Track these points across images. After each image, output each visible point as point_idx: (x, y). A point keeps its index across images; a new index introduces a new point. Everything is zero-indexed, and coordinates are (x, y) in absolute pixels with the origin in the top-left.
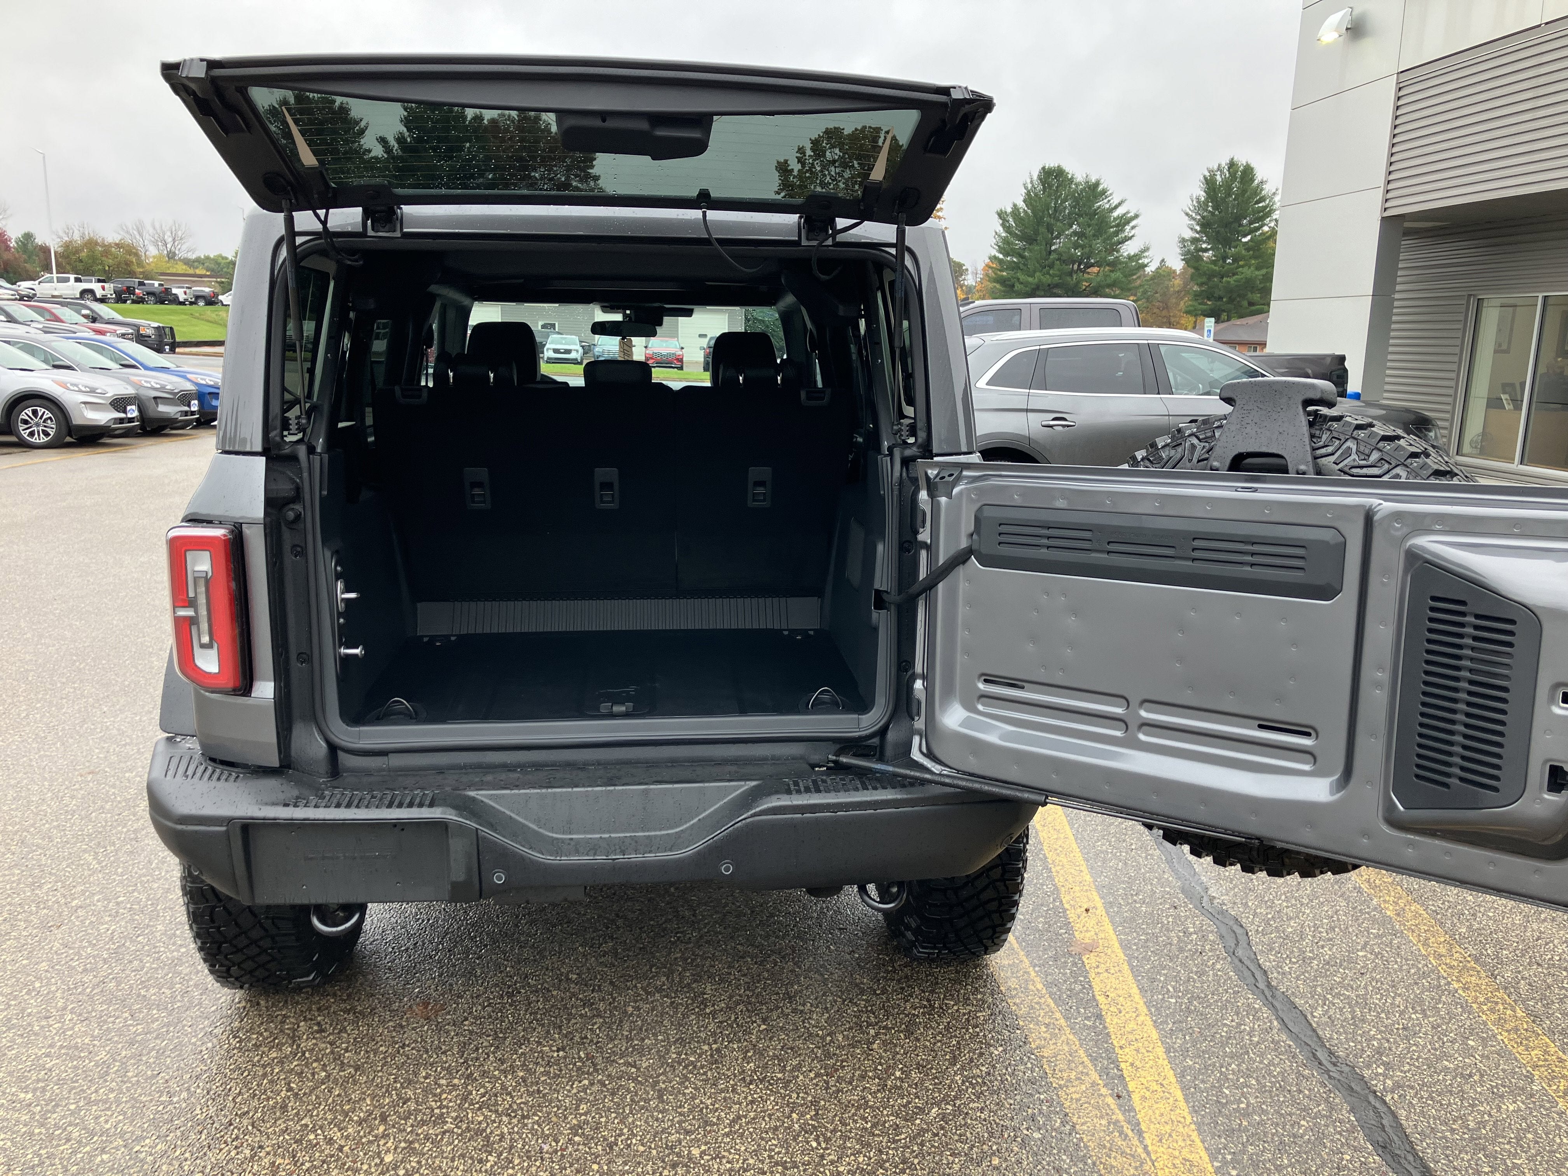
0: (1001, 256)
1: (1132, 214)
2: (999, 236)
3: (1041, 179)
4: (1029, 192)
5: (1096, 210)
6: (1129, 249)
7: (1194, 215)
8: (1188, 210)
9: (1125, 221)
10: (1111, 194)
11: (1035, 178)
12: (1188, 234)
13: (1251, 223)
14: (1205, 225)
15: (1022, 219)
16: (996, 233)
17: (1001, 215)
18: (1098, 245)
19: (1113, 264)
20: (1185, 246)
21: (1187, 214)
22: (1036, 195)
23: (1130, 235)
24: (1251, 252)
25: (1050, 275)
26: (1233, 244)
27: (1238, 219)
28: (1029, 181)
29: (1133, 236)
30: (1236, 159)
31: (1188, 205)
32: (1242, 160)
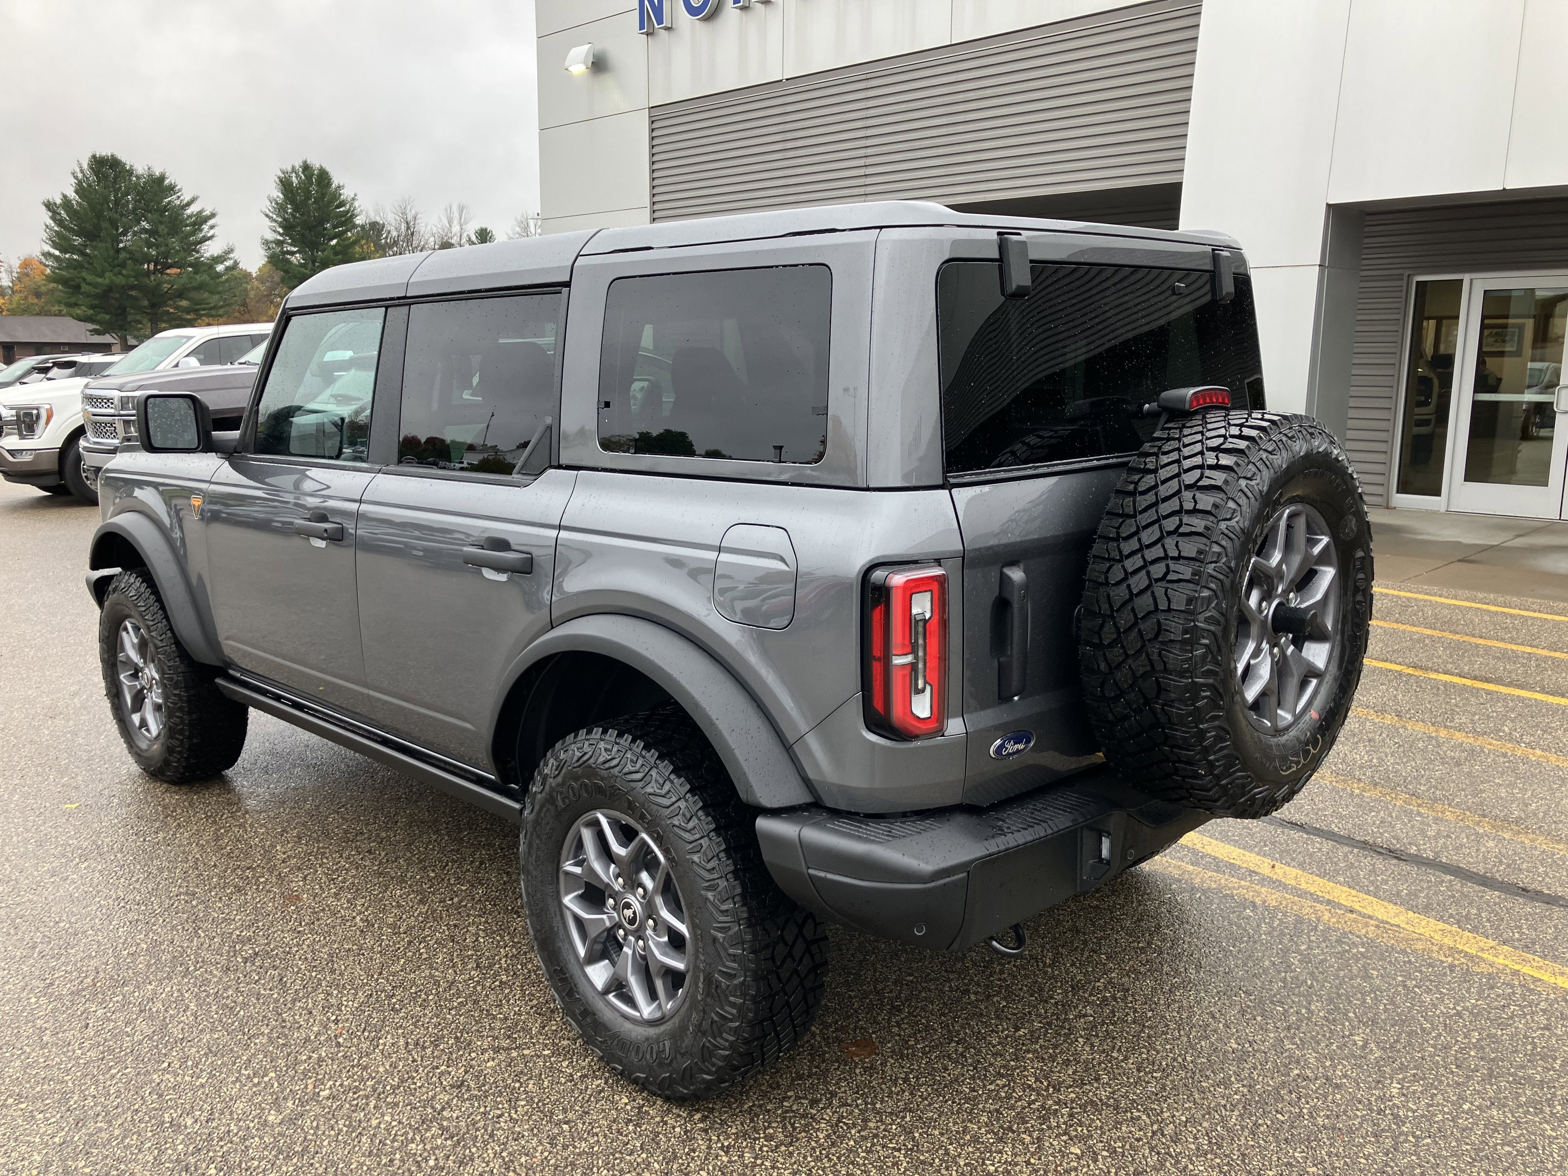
0: (57, 253)
1: (207, 213)
2: (51, 230)
3: (92, 169)
4: (80, 181)
5: (166, 206)
6: (210, 250)
7: (274, 216)
8: (268, 212)
9: (201, 220)
10: (180, 190)
11: (85, 166)
12: (271, 236)
13: (334, 227)
14: (288, 227)
15: (76, 211)
16: (47, 226)
17: (49, 206)
18: (174, 243)
19: (197, 265)
20: (269, 248)
21: (267, 216)
22: (90, 185)
23: (209, 235)
24: (340, 257)
25: (123, 275)
26: (321, 248)
27: (321, 222)
28: (78, 170)
29: (213, 236)
30: (308, 162)
31: (267, 206)
32: (316, 163)
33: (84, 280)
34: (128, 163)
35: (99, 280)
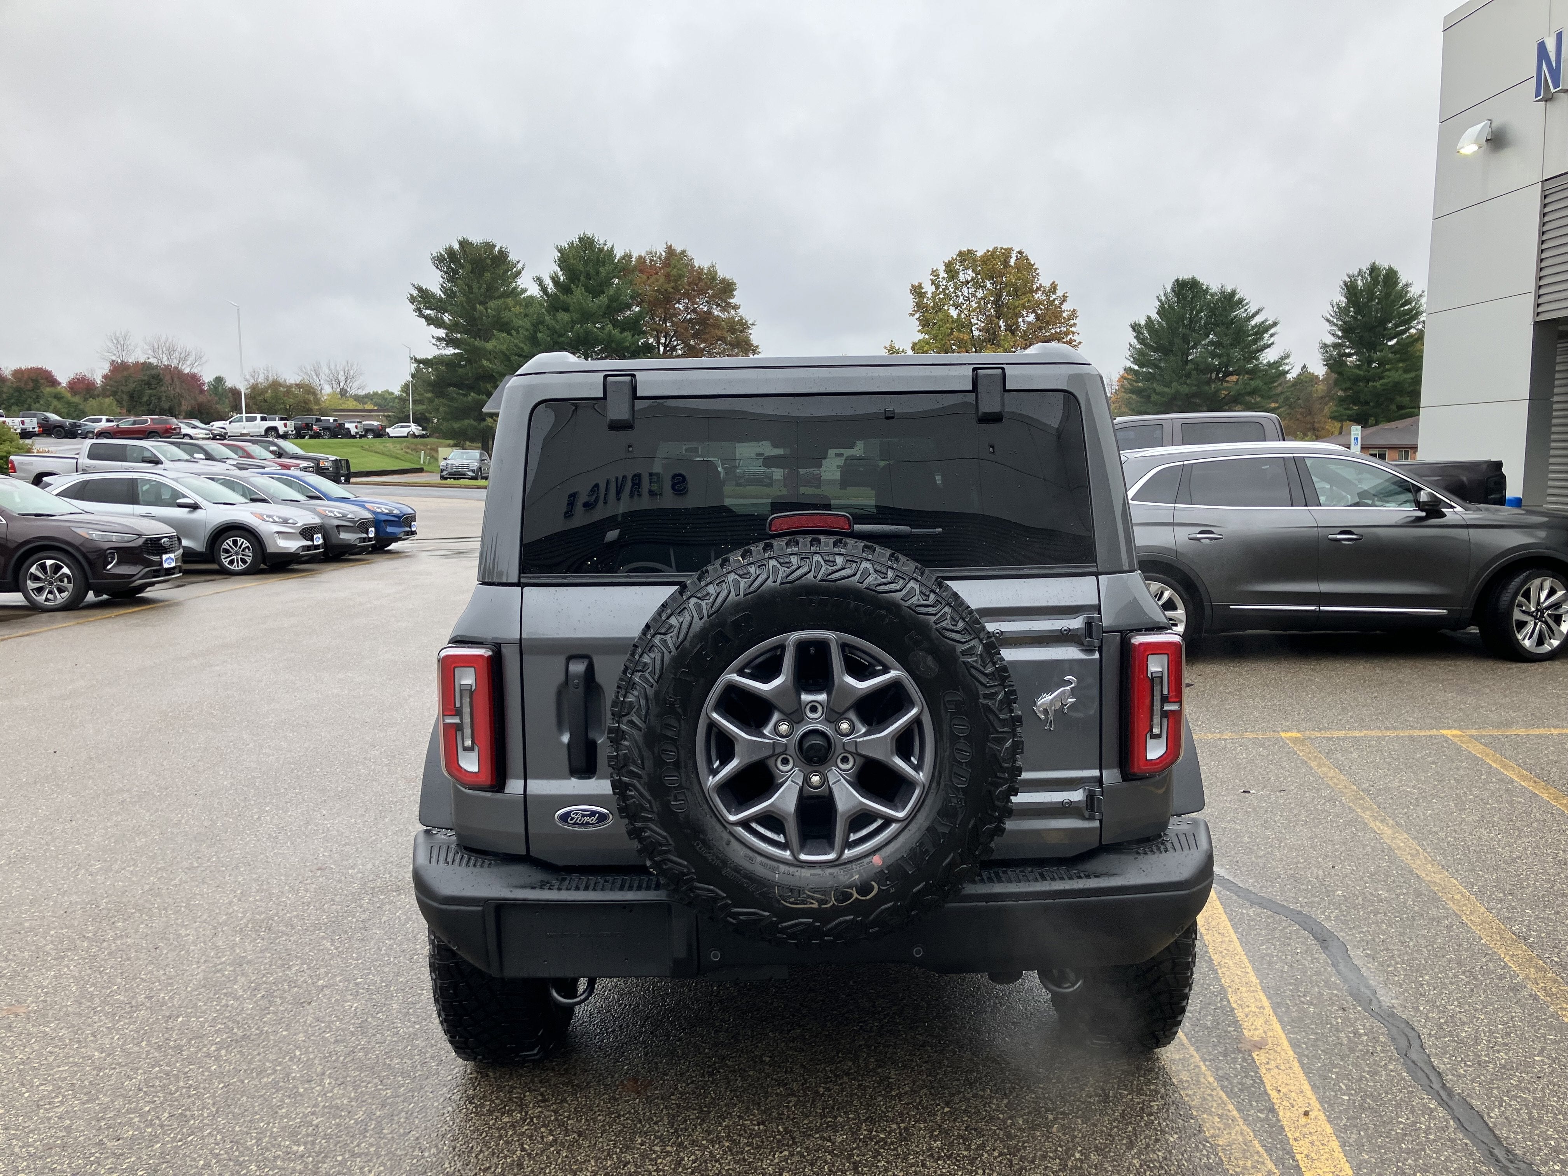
0: (1136, 368)
1: (1270, 322)
2: (1134, 348)
3: (1174, 291)
4: (1162, 303)
5: (1232, 319)
6: (1269, 356)
7: (1335, 320)
8: (1329, 316)
9: (1263, 329)
10: (1248, 304)
11: (1169, 290)
12: (1330, 340)
13: (1397, 326)
14: (1347, 330)
15: (1156, 331)
16: (1131, 345)
17: (1135, 327)
18: (1236, 353)
19: (1254, 372)
20: (1327, 352)
21: (1328, 320)
22: (1170, 307)
23: (1269, 342)
24: (1398, 356)
25: (1187, 385)
26: (1378, 348)
27: (1383, 322)
28: (1162, 294)
29: (1272, 344)
30: (1377, 263)
31: (1328, 310)
32: (1384, 264)
33: (1155, 390)
34: (1205, 283)
35: (1167, 390)
